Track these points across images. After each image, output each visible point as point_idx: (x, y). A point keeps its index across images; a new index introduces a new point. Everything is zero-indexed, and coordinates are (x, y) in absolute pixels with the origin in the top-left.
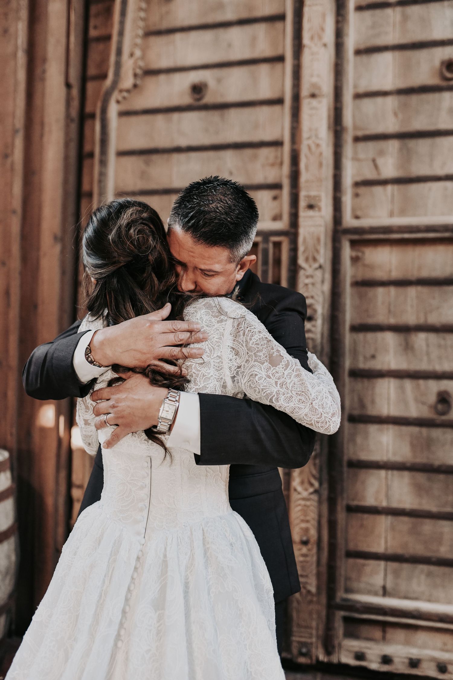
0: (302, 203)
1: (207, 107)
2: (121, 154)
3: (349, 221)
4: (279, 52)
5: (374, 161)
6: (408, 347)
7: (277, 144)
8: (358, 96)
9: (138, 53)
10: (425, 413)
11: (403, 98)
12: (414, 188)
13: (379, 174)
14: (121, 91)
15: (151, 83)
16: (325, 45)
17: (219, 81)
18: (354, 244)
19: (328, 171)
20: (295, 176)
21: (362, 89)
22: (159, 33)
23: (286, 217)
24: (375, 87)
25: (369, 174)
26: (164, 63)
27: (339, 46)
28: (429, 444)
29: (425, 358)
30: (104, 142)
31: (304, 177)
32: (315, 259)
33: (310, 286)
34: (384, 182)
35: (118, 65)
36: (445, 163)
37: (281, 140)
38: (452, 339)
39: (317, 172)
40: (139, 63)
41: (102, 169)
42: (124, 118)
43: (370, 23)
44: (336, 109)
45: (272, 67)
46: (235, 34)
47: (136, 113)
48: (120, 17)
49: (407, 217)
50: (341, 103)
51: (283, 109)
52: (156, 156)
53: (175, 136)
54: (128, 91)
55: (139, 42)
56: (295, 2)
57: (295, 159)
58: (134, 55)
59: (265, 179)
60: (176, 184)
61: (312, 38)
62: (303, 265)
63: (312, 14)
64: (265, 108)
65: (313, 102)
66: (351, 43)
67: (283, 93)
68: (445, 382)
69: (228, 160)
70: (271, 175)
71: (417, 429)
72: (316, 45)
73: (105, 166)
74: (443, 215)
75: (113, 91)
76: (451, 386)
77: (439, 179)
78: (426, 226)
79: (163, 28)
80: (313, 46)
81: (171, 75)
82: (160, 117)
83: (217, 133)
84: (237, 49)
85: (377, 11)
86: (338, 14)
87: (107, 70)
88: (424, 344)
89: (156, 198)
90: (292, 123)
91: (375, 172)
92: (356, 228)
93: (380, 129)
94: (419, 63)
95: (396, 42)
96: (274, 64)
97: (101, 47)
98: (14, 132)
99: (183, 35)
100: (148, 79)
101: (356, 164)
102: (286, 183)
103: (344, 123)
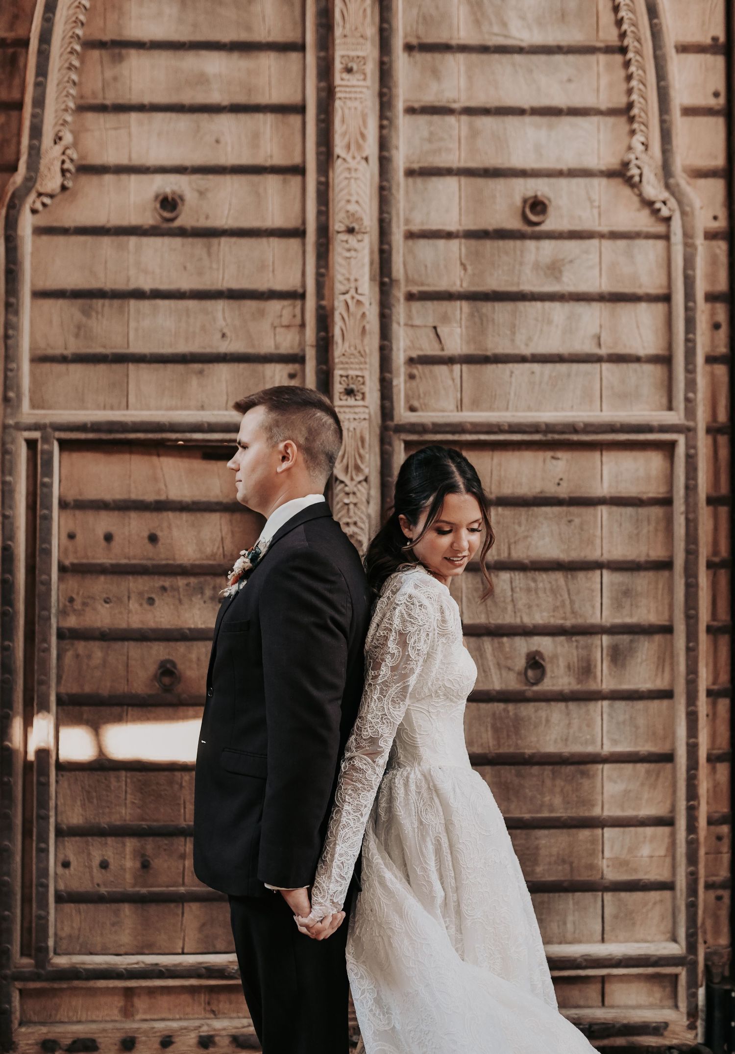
0: (338, 388)
1: (182, 233)
2: (40, 294)
3: (402, 415)
4: (297, 160)
5: (435, 328)
7: (298, 296)
8: (411, 236)
9: (68, 138)
10: (511, 682)
11: (473, 243)
13: (443, 349)
14: (40, 195)
15: (90, 185)
16: (366, 159)
17: (202, 193)
18: (409, 446)
19: (373, 342)
20: (325, 346)
21: (415, 228)
22: (102, 109)
24: (435, 224)
25: (430, 348)
26: (112, 158)
27: (384, 162)
28: (517, 724)
29: (510, 608)
30: (13, 274)
31: (339, 349)
32: (358, 469)
33: (351, 506)
34: (450, 361)
35: (35, 152)
36: (530, 339)
37: (300, 290)
38: (544, 579)
39: (358, 342)
40: (69, 152)
41: (11, 317)
42: (45, 239)
43: (426, 134)
44: (382, 252)
45: (285, 181)
46: (225, 123)
47: (65, 231)
48: (38, 74)
49: (482, 410)
50: (390, 244)
51: (304, 245)
52: (100, 302)
53: (132, 272)
54: (51, 196)
55: (69, 118)
56: (319, 90)
57: (324, 320)
58: (60, 139)
59: (277, 347)
60: (137, 347)
61: (348, 147)
62: (341, 476)
63: (346, 111)
64: (275, 242)
65: (352, 240)
66: (401, 160)
67: (304, 222)
68: (537, 640)
69: (220, 315)
70: (287, 342)
71: (502, 706)
72: (354, 158)
73: (17, 313)
74: (529, 409)
75: (28, 191)
76: (544, 644)
77: (523, 359)
78: (510, 425)
79: (108, 102)
80: (349, 159)
81: (124, 177)
82: (106, 240)
83: (200, 274)
84: (229, 149)
85: (436, 118)
86: (382, 116)
87: (18, 160)
88: (507, 587)
89: (102, 368)
90: (318, 267)
91: (436, 345)
92: (413, 425)
93: (443, 285)
94: (494, 197)
95: (462, 164)
96: (288, 177)
97: (2, 119)
99: (141, 115)
100: (84, 179)
101: (410, 331)
102: (310, 355)
103: (394, 274)
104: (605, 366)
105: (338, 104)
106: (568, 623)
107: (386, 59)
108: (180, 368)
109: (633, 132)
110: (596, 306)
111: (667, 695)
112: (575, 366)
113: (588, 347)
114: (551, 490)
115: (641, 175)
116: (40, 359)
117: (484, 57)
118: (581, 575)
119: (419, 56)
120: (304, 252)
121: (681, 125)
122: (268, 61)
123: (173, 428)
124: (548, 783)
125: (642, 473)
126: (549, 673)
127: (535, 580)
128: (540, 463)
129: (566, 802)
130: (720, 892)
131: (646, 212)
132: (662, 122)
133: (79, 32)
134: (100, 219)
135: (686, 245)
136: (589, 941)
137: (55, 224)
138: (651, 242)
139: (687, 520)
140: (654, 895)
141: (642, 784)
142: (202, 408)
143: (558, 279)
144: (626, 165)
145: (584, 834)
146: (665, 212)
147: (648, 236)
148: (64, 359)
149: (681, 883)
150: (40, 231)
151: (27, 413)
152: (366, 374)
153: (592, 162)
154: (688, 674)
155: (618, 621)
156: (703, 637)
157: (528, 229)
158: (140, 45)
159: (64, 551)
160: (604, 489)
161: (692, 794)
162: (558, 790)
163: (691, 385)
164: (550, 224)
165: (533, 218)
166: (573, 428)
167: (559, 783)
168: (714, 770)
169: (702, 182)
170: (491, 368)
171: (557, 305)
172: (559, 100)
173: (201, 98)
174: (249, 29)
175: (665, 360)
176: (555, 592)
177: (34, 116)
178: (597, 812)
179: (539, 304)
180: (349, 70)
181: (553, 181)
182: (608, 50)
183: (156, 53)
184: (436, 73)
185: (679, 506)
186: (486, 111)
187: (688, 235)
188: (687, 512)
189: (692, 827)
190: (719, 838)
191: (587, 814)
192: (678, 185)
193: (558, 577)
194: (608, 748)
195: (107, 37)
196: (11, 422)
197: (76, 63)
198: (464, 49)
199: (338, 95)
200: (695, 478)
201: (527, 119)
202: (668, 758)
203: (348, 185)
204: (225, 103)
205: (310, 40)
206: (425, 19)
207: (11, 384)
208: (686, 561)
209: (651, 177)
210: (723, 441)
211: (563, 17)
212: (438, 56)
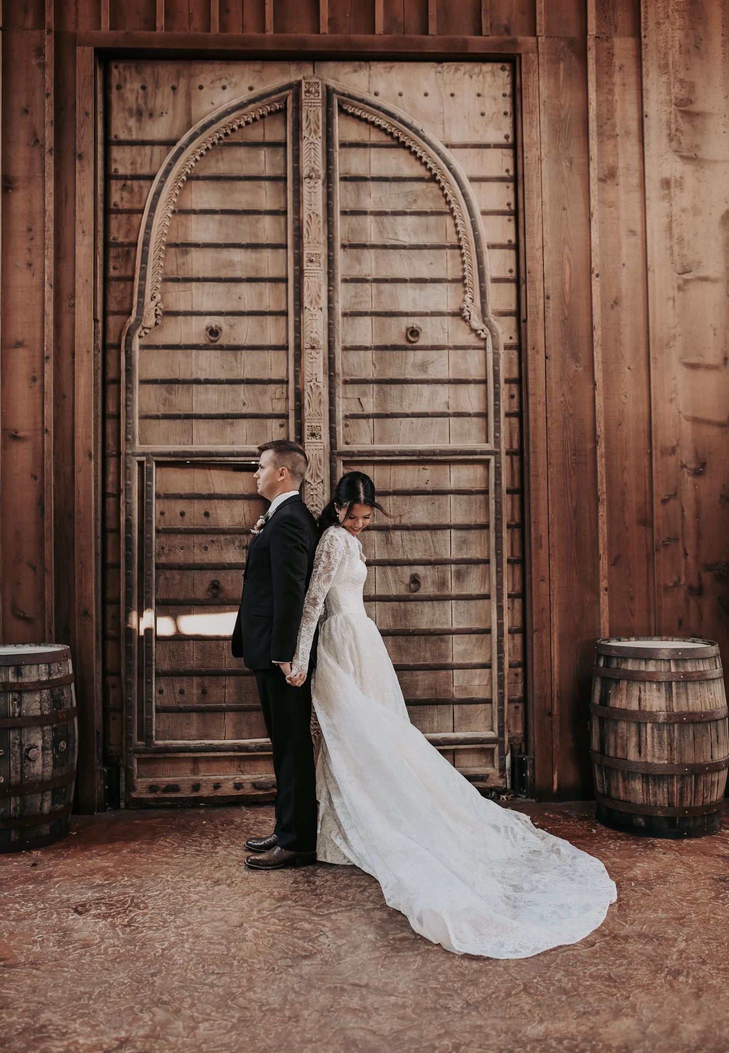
0: (307, 432)
1: (221, 348)
2: (143, 382)
3: (342, 446)
4: (283, 308)
5: (359, 399)
6: (388, 542)
7: (284, 382)
8: (345, 349)
9: (159, 297)
10: (402, 591)
11: (379, 352)
12: (389, 421)
13: (363, 411)
14: (144, 328)
15: (170, 321)
16: (321, 309)
17: (231, 327)
18: (345, 463)
19: (326, 407)
20: (299, 410)
21: (348, 345)
22: (177, 280)
24: (358, 343)
25: (356, 410)
26: (182, 307)
27: (331, 310)
28: (406, 614)
29: (401, 550)
30: (130, 371)
31: (307, 412)
32: (318, 476)
33: (315, 496)
34: (367, 417)
35: (141, 305)
36: (411, 404)
37: (286, 379)
38: (419, 535)
39: (317, 408)
40: (159, 304)
41: (129, 395)
42: (146, 351)
43: (353, 293)
44: (330, 358)
45: (277, 320)
46: (244, 288)
47: (157, 347)
48: (142, 263)
49: (385, 444)
50: (334, 354)
51: (287, 354)
52: (177, 386)
53: (194, 370)
54: (149, 329)
55: (159, 286)
56: (295, 271)
57: (299, 396)
58: (154, 297)
59: (273, 410)
60: (197, 410)
61: (311, 302)
62: (309, 480)
63: (310, 283)
64: (271, 352)
65: (314, 353)
66: (340, 308)
67: (287, 342)
68: (415, 567)
69: (242, 393)
70: (279, 407)
71: (397, 603)
72: (314, 308)
73: (132, 393)
74: (410, 443)
75: (137, 328)
76: (420, 570)
77: (407, 416)
78: (400, 452)
79: (180, 277)
80: (312, 309)
81: (189, 317)
82: (179, 352)
83: (231, 370)
84: (246, 302)
85: (358, 285)
86: (329, 285)
87: (131, 309)
88: (400, 539)
89: (178, 422)
90: (295, 367)
91: (360, 409)
92: (347, 452)
93: (363, 376)
94: (390, 327)
95: (373, 310)
96: (279, 317)
97: (122, 286)
98: (44, 359)
99: (198, 284)
100: (167, 319)
101: (346, 401)
102: (292, 414)
103: (337, 370)
104: (451, 419)
105: (305, 279)
106: (433, 558)
107: (331, 254)
108: (221, 421)
109: (465, 292)
110: (446, 386)
111: (487, 597)
112: (435, 419)
113: (442, 409)
114: (423, 486)
115: (470, 316)
116: (144, 417)
117: (385, 251)
118: (439, 532)
119: (349, 251)
120: (288, 358)
121: (490, 287)
122: (267, 254)
123: (218, 454)
124: (423, 645)
125: (472, 476)
126: (422, 587)
127: (414, 536)
128: (417, 472)
129: (433, 656)
130: (517, 704)
131: (473, 335)
132: (481, 287)
133: (164, 239)
134: (176, 341)
135: (494, 353)
136: (446, 732)
137: (152, 344)
138: (476, 351)
139: (496, 502)
140: (481, 706)
141: (474, 646)
142: (233, 443)
143: (425, 372)
144: (462, 310)
145: (443, 673)
146: (483, 335)
147: (475, 348)
148: (157, 417)
149: (495, 699)
150: (143, 347)
151: (138, 447)
152: (322, 425)
153: (444, 308)
154: (497, 585)
155: (460, 557)
156: (505, 564)
157: (409, 345)
158: (197, 245)
159: (159, 522)
160: (452, 485)
161: (500, 650)
162: (428, 649)
163: (497, 429)
164: (421, 342)
165: (412, 339)
166: (434, 453)
167: (428, 645)
168: (513, 638)
169: (503, 319)
170: (389, 420)
171: (425, 386)
172: (426, 275)
173: (231, 274)
174: (256, 236)
175: (484, 415)
176: (425, 541)
177: (140, 285)
178: (449, 661)
179: (415, 386)
180: (311, 261)
181: (423, 318)
182: (452, 247)
183: (206, 250)
184: (359, 261)
185: (492, 495)
186: (386, 281)
187: (496, 348)
188: (496, 498)
189: (500, 668)
190: (516, 675)
191: (444, 662)
192: (490, 320)
193: (427, 534)
194: (455, 626)
195: (178, 242)
196: (130, 452)
197: (162, 256)
198: (374, 247)
199: (306, 274)
200: (500, 480)
201: (409, 285)
202: (488, 631)
203: (312, 323)
204: (244, 277)
205: (290, 243)
206: (353, 231)
207: (129, 431)
208: (496, 525)
209: (476, 317)
210: (516, 458)
211: (427, 229)
212: (359, 250)
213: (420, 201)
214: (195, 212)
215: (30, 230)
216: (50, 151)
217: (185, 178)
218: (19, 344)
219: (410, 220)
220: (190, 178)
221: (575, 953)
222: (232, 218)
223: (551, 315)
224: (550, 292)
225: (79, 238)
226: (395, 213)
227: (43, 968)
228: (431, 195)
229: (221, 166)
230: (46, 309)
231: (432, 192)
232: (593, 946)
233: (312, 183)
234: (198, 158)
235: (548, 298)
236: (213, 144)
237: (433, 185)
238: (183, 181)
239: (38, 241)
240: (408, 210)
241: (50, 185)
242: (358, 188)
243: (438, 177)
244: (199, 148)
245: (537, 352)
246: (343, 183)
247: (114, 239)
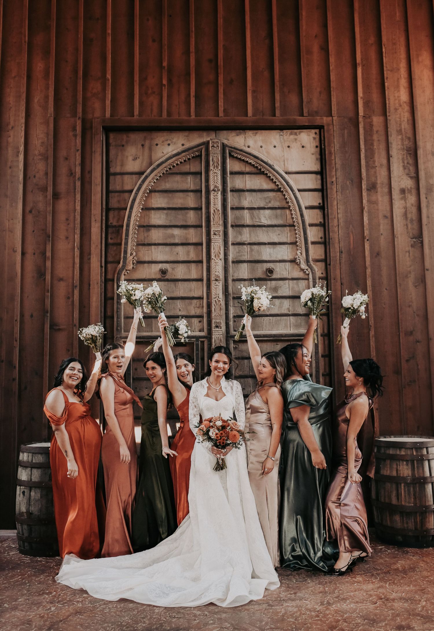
0: (213, 325)
1: (167, 280)
3: (232, 333)
4: (200, 259)
5: (241, 307)
7: (201, 298)
8: (234, 280)
9: (134, 254)
14: (126, 270)
15: (141, 267)
16: (221, 259)
17: (173, 269)
19: (223, 312)
20: (209, 313)
21: (235, 278)
22: (144, 245)
23: (205, 330)
24: (241, 277)
25: (240, 313)
26: (147, 259)
27: (226, 260)
31: (214, 314)
35: (125, 258)
36: (269, 310)
37: (202, 297)
39: (219, 312)
40: (135, 258)
41: (119, 306)
43: (237, 251)
44: (225, 285)
45: (197, 265)
46: (180, 249)
47: (133, 280)
48: (126, 236)
49: (255, 331)
50: (228, 283)
51: (203, 283)
54: (129, 270)
55: (134, 248)
56: (206, 239)
57: (209, 306)
58: (132, 254)
59: (195, 313)
61: (215, 256)
63: (215, 246)
64: (194, 283)
65: (217, 283)
66: (231, 258)
67: (203, 277)
69: (179, 304)
70: (198, 312)
72: (217, 259)
74: (269, 330)
75: (123, 270)
77: (267, 316)
78: (263, 335)
79: (145, 243)
80: (216, 260)
81: (150, 264)
82: (145, 283)
83: (173, 292)
84: (181, 256)
85: (240, 246)
86: (225, 246)
87: (120, 260)
89: (145, 320)
90: (207, 290)
94: (258, 269)
95: (248, 259)
96: (198, 264)
97: (115, 248)
98: (74, 287)
99: (156, 247)
100: (138, 265)
101: (234, 308)
102: (205, 315)
103: (229, 292)
104: (291, 317)
105: (212, 244)
107: (226, 230)
109: (297, 250)
110: (288, 300)
112: (282, 318)
113: (286, 312)
115: (300, 262)
116: (127, 318)
117: (254, 228)
119: (235, 228)
120: (203, 286)
121: (310, 246)
122: (192, 231)
128: (273, 346)
131: (302, 272)
132: (305, 247)
133: (137, 223)
134: (143, 277)
135: (313, 281)
137: (130, 278)
138: (304, 281)
139: (316, 362)
143: (277, 292)
144: (296, 259)
146: (307, 272)
147: (303, 279)
150: (126, 280)
151: (123, 334)
152: (222, 321)
153: (286, 258)
157: (268, 278)
158: (155, 226)
159: (134, 374)
164: (274, 276)
165: (269, 275)
166: (282, 336)
169: (318, 263)
170: (258, 318)
171: (277, 300)
172: (276, 240)
173: (172, 241)
174: (186, 221)
177: (125, 248)
180: (215, 234)
181: (275, 263)
182: (290, 226)
183: (160, 228)
184: (241, 234)
186: (254, 244)
187: (314, 279)
188: (316, 359)
192: (311, 265)
195: (145, 225)
196: (119, 336)
197: (136, 232)
198: (248, 226)
199: (212, 241)
200: (318, 350)
201: (267, 246)
203: (216, 267)
204: (180, 243)
205: (204, 224)
206: (237, 218)
207: (119, 325)
208: (316, 374)
209: (303, 263)
210: (326, 338)
211: (276, 217)
212: (241, 228)
213: (272, 202)
214: (153, 209)
215: (67, 220)
216: (78, 179)
217: (148, 191)
218: (61, 279)
219: (267, 212)
220: (151, 191)
221: (366, 607)
222: (173, 211)
223: (343, 261)
224: (343, 249)
225: (93, 223)
226: (260, 208)
227: (85, 615)
228: (278, 199)
229: (168, 186)
230: (76, 260)
231: (279, 197)
232: (376, 604)
233: (216, 193)
234: (155, 181)
235: (342, 252)
236: (163, 174)
237: (279, 193)
238: (147, 193)
239: (71, 225)
240: (266, 207)
241: (78, 196)
242: (240, 196)
243: (282, 189)
244: (155, 176)
245: (337, 282)
246: (231, 193)
247: (111, 223)
